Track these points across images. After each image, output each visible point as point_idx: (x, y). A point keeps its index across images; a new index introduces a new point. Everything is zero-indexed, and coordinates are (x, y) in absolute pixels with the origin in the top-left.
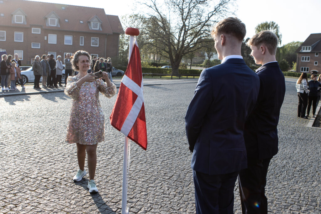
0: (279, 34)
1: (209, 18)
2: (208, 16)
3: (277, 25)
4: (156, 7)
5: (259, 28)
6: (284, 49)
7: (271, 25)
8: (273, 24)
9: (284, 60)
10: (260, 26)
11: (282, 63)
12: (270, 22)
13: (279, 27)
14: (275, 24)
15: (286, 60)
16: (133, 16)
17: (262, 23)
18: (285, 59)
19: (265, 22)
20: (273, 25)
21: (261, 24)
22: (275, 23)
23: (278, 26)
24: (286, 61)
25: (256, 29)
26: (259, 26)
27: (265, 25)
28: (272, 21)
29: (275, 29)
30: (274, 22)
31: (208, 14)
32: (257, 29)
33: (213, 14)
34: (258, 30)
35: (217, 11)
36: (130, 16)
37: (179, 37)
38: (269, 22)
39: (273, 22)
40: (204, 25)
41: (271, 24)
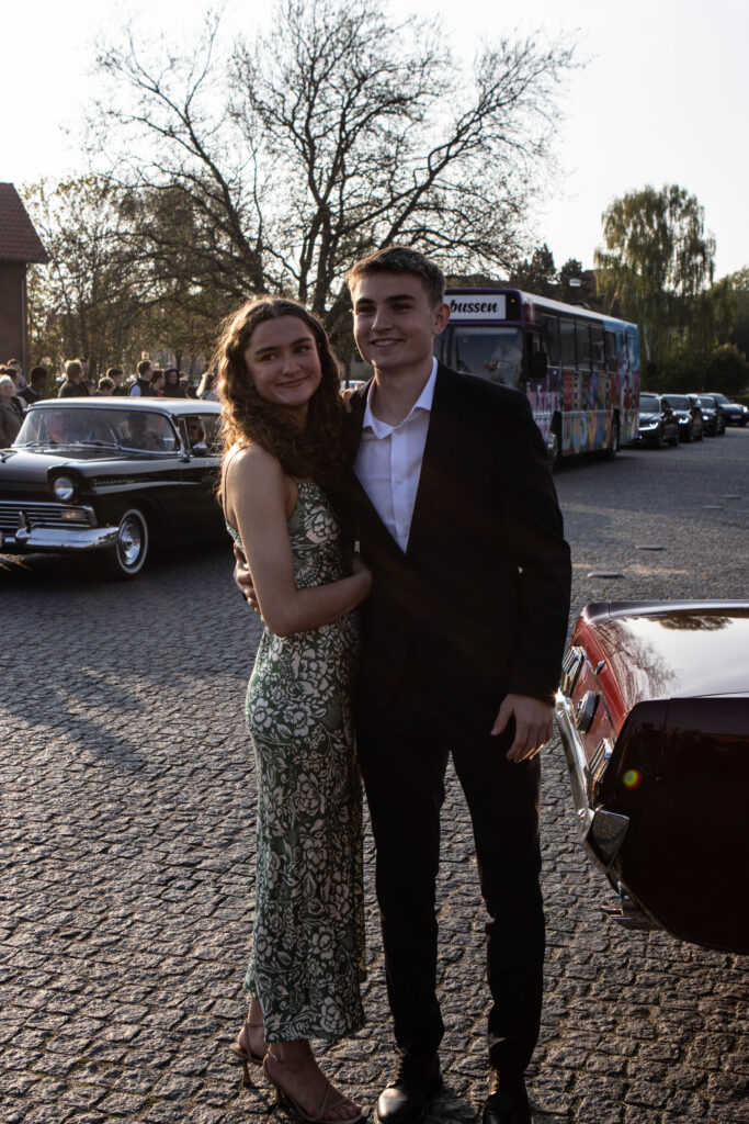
0: (704, 237)
1: (433, 174)
2: (430, 168)
3: (692, 202)
4: (192, 134)
5: (617, 218)
6: (728, 302)
7: (667, 202)
8: (677, 194)
9: (726, 346)
10: (624, 208)
11: (722, 359)
12: (665, 189)
13: (702, 208)
14: (687, 198)
15: (735, 347)
16: (73, 183)
17: (631, 192)
18: (732, 343)
19: (641, 189)
20: (675, 201)
21: (627, 196)
22: (684, 194)
23: (700, 203)
24: (736, 351)
25: (606, 220)
26: (617, 209)
27: (641, 204)
28: (670, 184)
29: (686, 220)
30: (681, 190)
31: (429, 158)
32: (611, 219)
33: (448, 158)
34: (614, 222)
35: (466, 142)
36: (61, 185)
37: (305, 265)
38: (658, 189)
39: (675, 189)
40: (413, 206)
41: (668, 195)
